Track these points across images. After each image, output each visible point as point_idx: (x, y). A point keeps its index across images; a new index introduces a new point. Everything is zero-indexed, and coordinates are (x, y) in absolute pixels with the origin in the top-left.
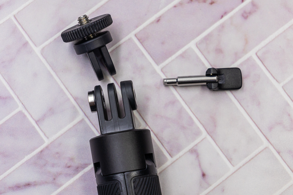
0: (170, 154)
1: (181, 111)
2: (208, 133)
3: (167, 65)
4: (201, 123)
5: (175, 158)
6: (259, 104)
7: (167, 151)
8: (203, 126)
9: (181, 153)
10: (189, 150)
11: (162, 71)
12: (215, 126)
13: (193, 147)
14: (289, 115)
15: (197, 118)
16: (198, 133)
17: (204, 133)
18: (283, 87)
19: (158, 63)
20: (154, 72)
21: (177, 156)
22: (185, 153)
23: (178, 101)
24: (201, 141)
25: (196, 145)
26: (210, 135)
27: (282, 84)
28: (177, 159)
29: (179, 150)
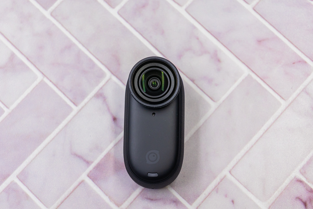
0: (74, 103)
1: (79, 54)
2: (112, 73)
3: (56, 8)
4: (103, 64)
5: (80, 106)
6: (163, 33)
7: (70, 100)
8: (106, 66)
9: (86, 100)
10: (95, 95)
11: (51, 15)
12: (119, 64)
13: (98, 91)
14: (198, 39)
15: (97, 59)
16: (101, 75)
17: (108, 74)
18: (186, 10)
19: (46, 8)
20: (44, 18)
21: (83, 104)
22: (91, 99)
23: (74, 45)
24: (106, 83)
25: (101, 88)
26: (114, 75)
27: (184, 7)
28: (82, 108)
29: (83, 96)
